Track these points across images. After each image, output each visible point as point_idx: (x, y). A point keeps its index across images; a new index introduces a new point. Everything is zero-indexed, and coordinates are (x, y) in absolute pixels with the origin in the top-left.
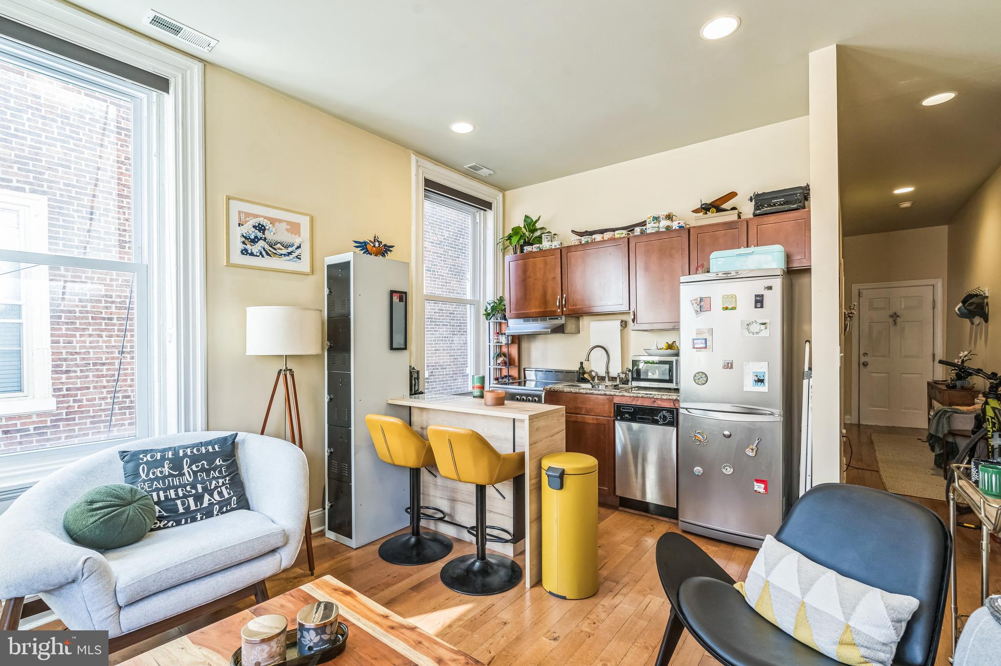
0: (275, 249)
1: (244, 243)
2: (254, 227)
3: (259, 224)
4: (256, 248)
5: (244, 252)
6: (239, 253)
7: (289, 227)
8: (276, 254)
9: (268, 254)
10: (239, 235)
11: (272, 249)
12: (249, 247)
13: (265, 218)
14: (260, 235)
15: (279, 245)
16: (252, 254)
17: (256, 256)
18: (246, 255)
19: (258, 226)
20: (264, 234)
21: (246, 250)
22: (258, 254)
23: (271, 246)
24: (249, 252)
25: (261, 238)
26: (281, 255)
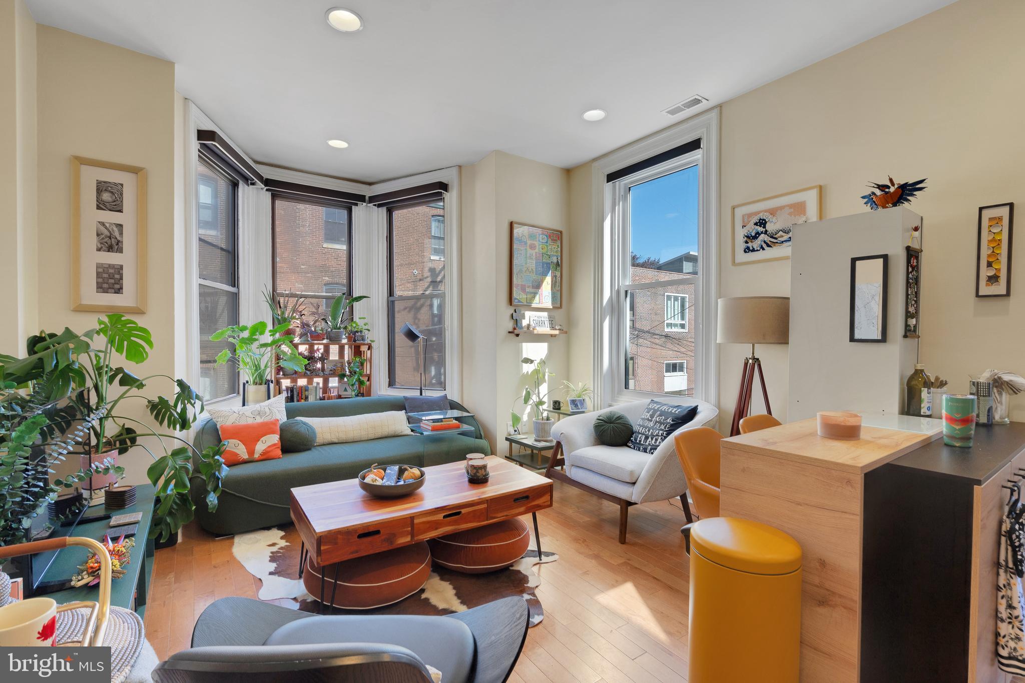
0: (776, 239)
1: (747, 242)
2: (756, 224)
3: (760, 219)
4: (756, 244)
5: (747, 250)
6: (742, 252)
7: (792, 210)
8: (777, 243)
9: (768, 246)
10: (742, 236)
11: (773, 241)
12: (750, 245)
13: (766, 211)
14: (760, 229)
15: (781, 233)
16: (753, 250)
17: (757, 250)
18: (749, 252)
19: (759, 222)
20: (764, 227)
21: (748, 248)
22: (759, 249)
23: (772, 237)
24: (751, 249)
25: (762, 233)
26: (782, 242)
